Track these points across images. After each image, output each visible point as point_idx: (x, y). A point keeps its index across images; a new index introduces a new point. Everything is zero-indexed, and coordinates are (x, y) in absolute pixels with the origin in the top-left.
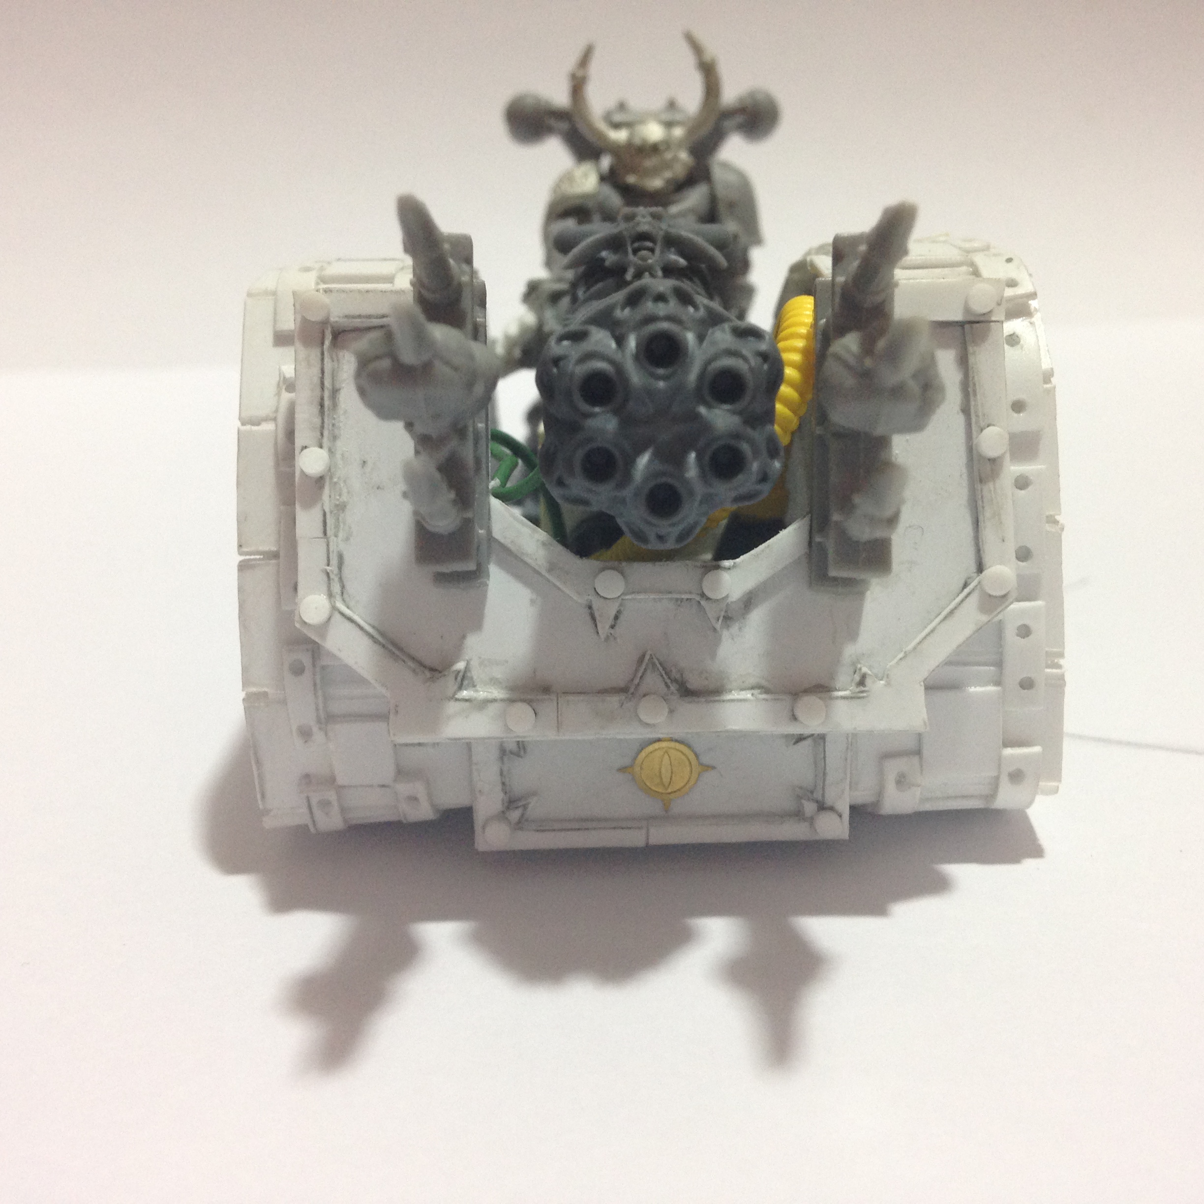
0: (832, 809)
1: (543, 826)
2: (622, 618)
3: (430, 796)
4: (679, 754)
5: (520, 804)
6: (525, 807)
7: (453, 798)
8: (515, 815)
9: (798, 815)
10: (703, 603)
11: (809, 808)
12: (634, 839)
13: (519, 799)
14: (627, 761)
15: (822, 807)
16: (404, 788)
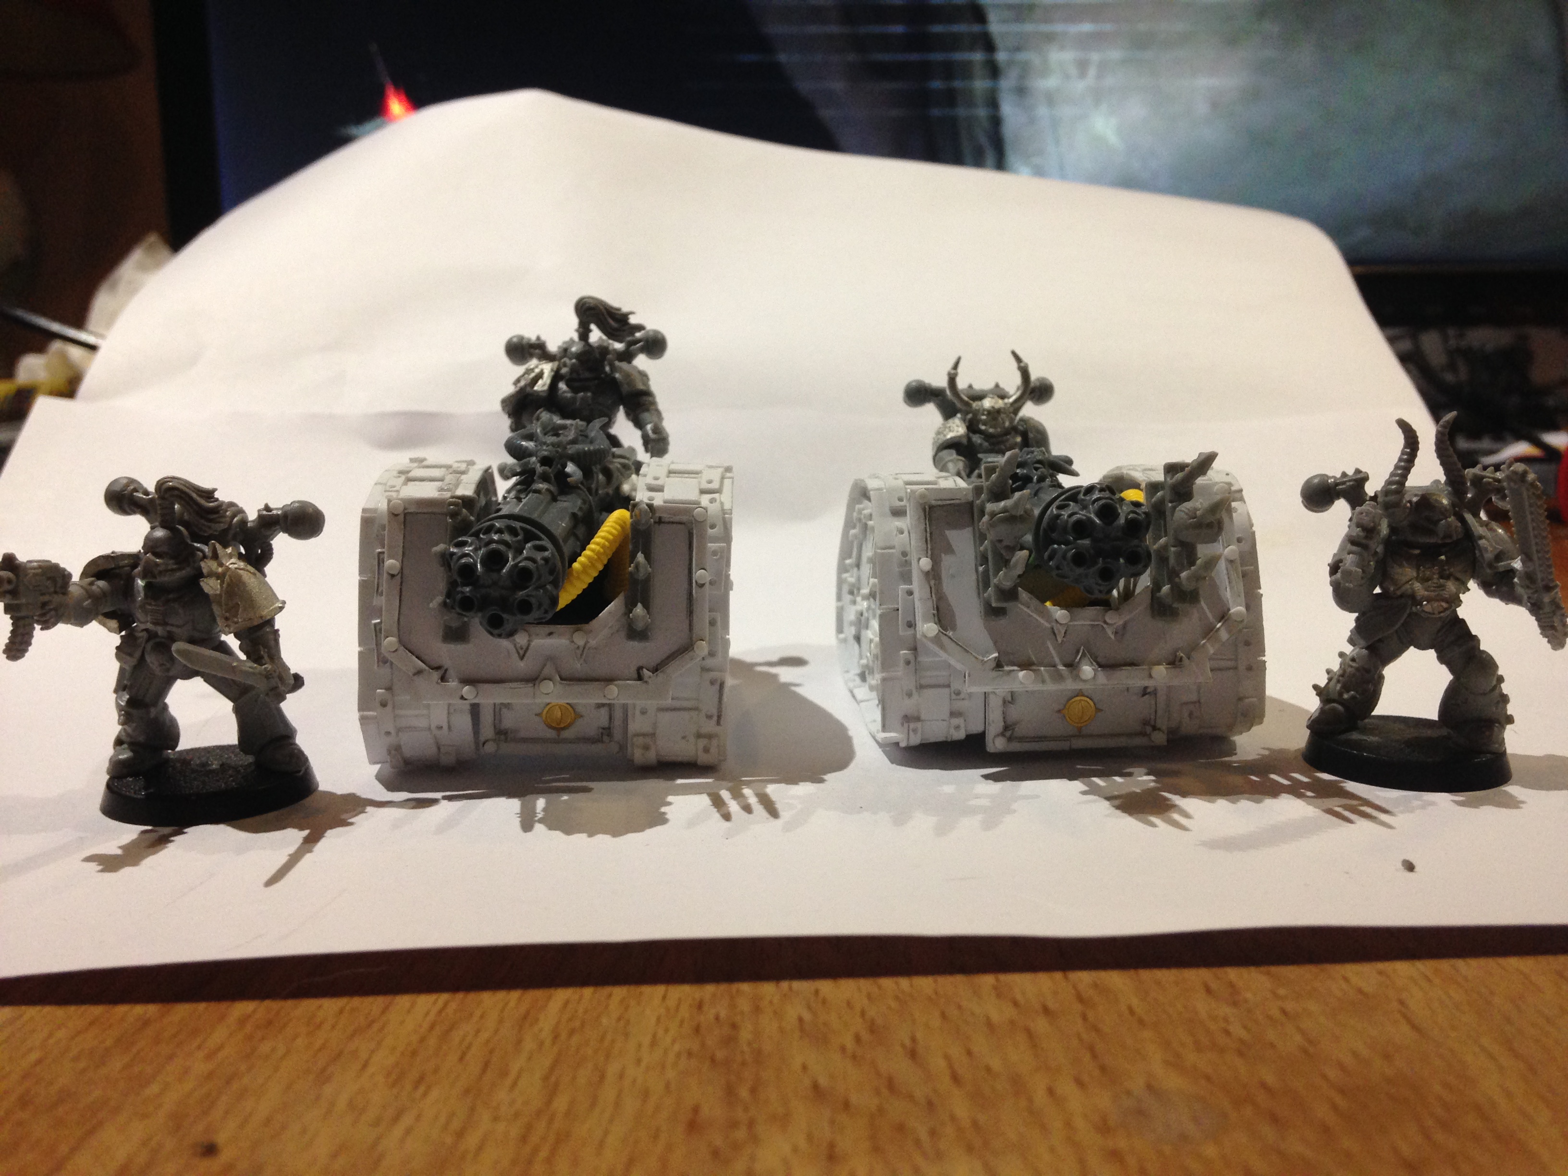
0: (1159, 729)
1: (1021, 739)
2: (1068, 632)
3: (966, 726)
4: (1086, 703)
5: (1011, 728)
6: (1013, 729)
7: (976, 727)
8: (1008, 734)
9: (1143, 734)
10: (1105, 626)
11: (1149, 729)
12: (1064, 745)
13: (1011, 726)
14: (1061, 707)
15: (1155, 728)
16: (955, 721)
